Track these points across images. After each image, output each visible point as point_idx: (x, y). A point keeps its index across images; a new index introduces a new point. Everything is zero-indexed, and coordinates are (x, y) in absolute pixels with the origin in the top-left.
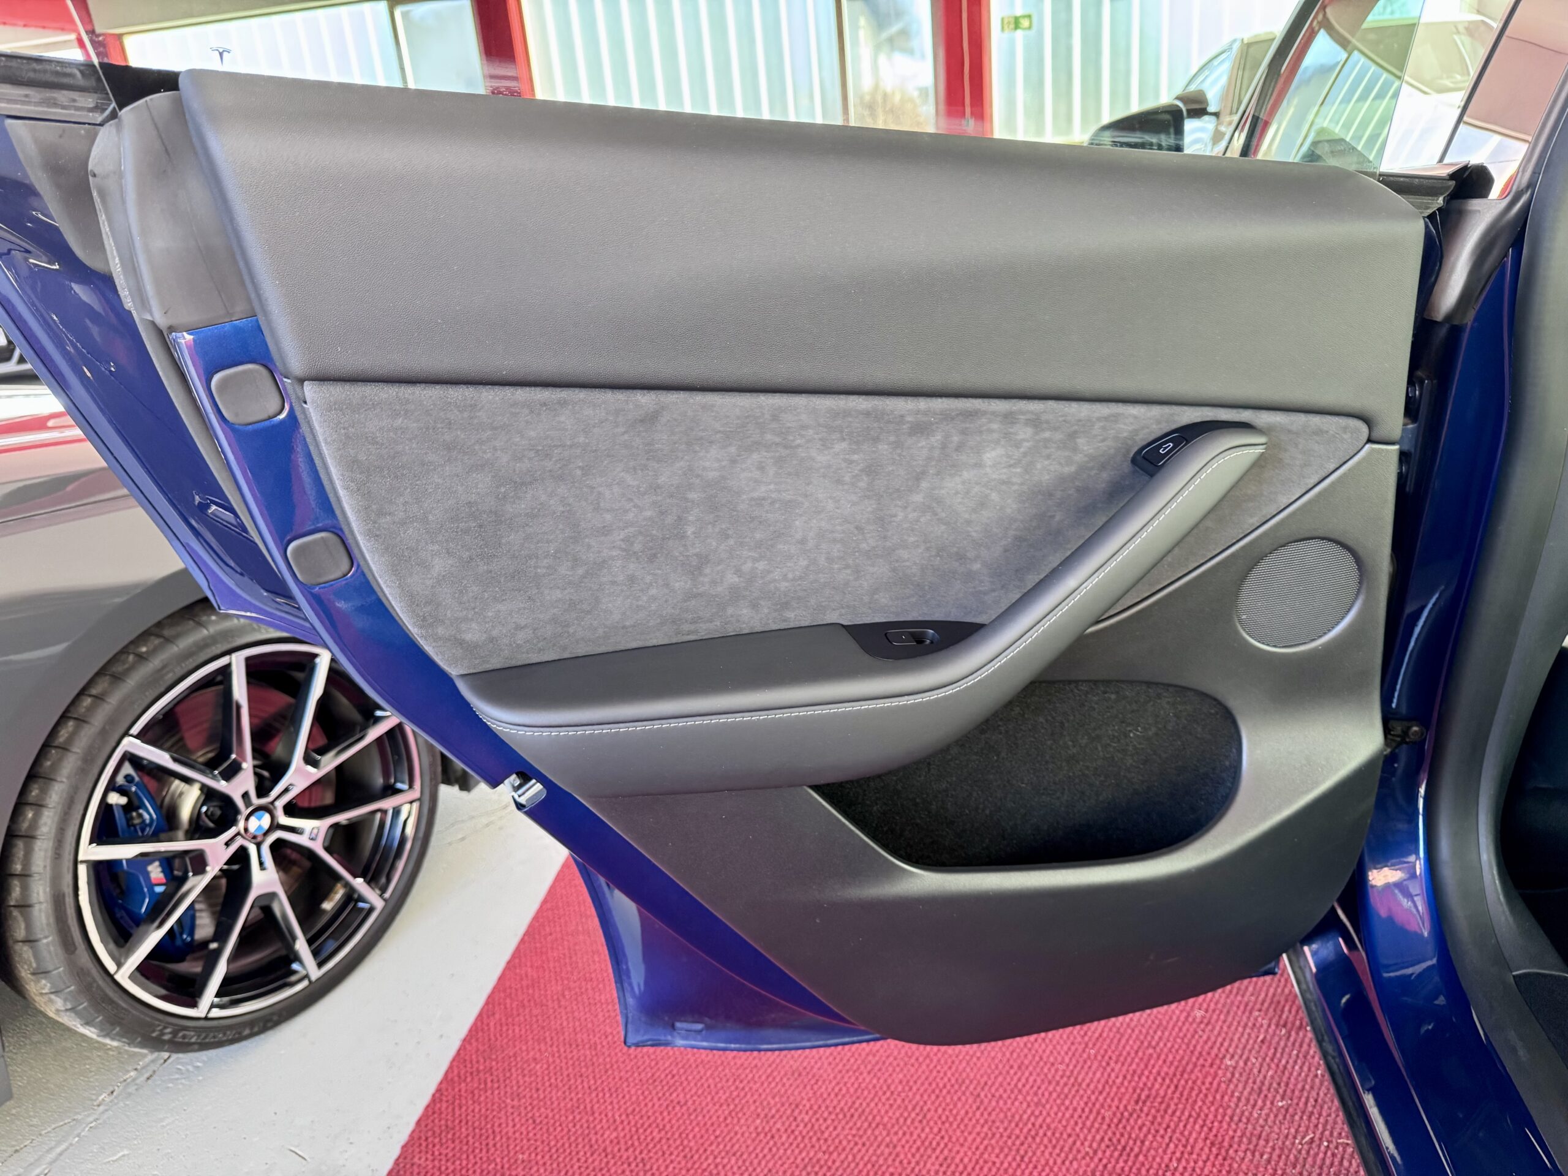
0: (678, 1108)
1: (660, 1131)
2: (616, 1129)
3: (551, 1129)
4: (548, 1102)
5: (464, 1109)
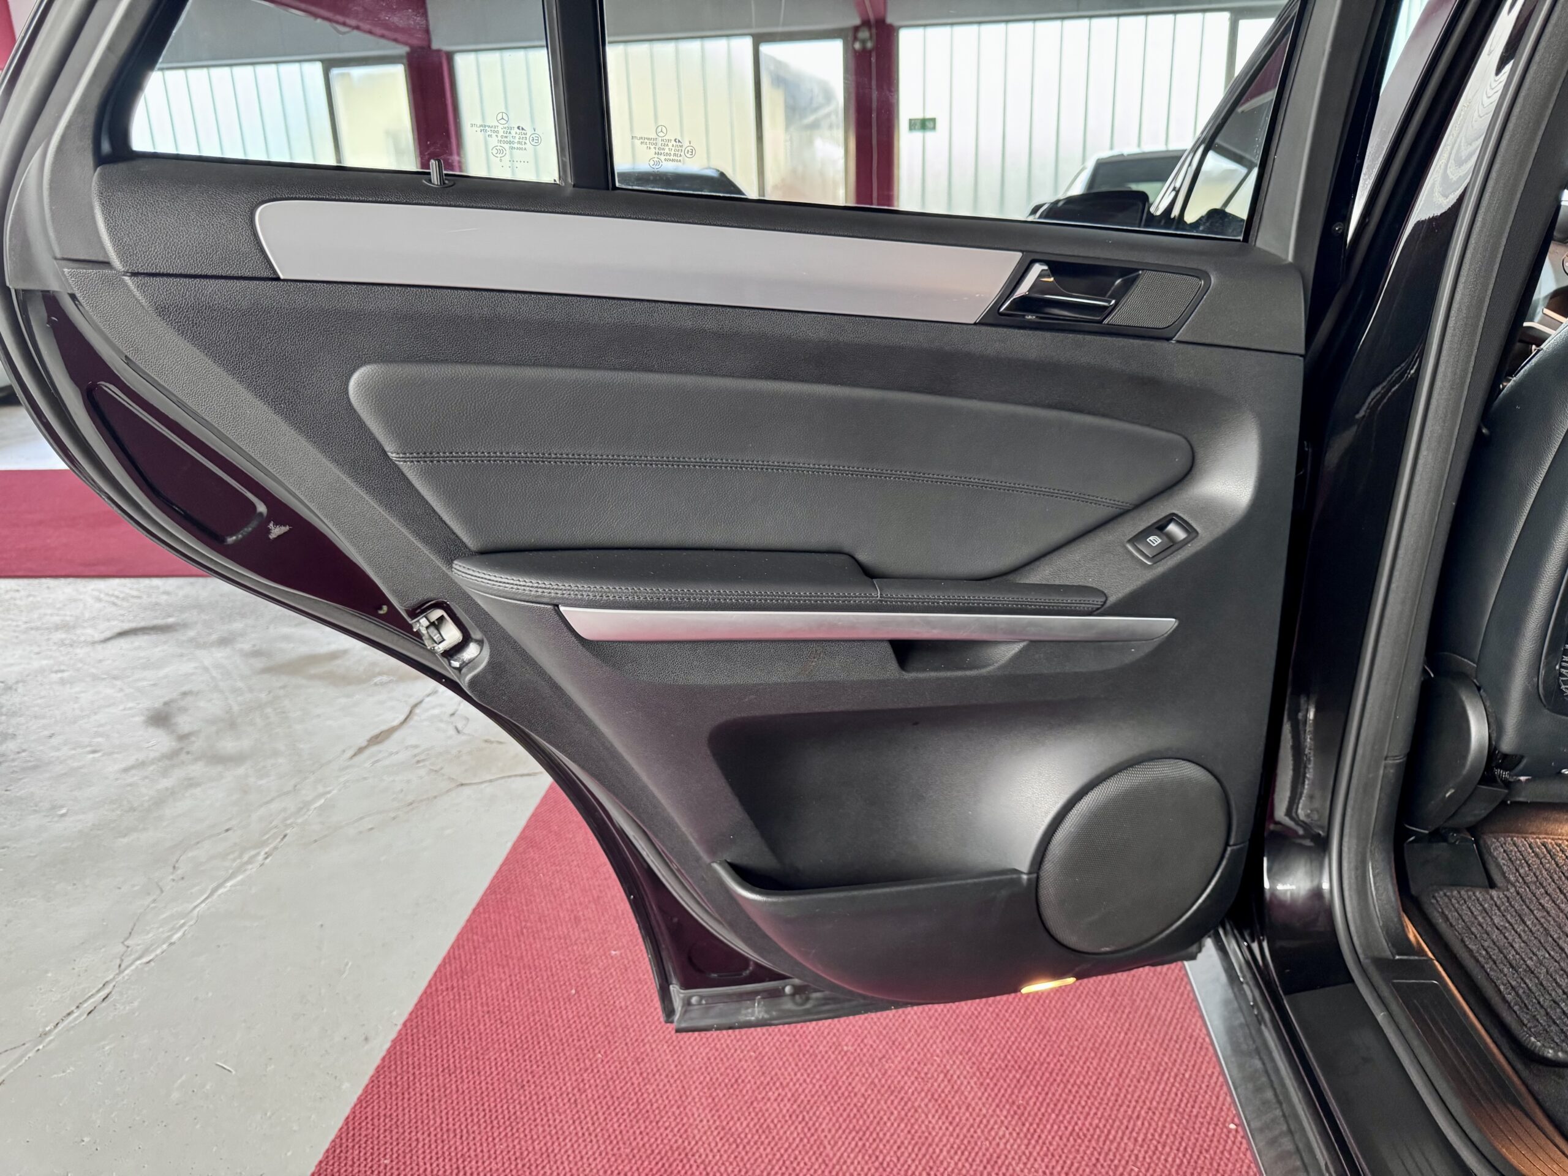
0: (620, 1012)
1: (605, 1028)
2: (569, 1027)
3: (516, 1027)
4: (513, 1009)
5: (442, 1013)
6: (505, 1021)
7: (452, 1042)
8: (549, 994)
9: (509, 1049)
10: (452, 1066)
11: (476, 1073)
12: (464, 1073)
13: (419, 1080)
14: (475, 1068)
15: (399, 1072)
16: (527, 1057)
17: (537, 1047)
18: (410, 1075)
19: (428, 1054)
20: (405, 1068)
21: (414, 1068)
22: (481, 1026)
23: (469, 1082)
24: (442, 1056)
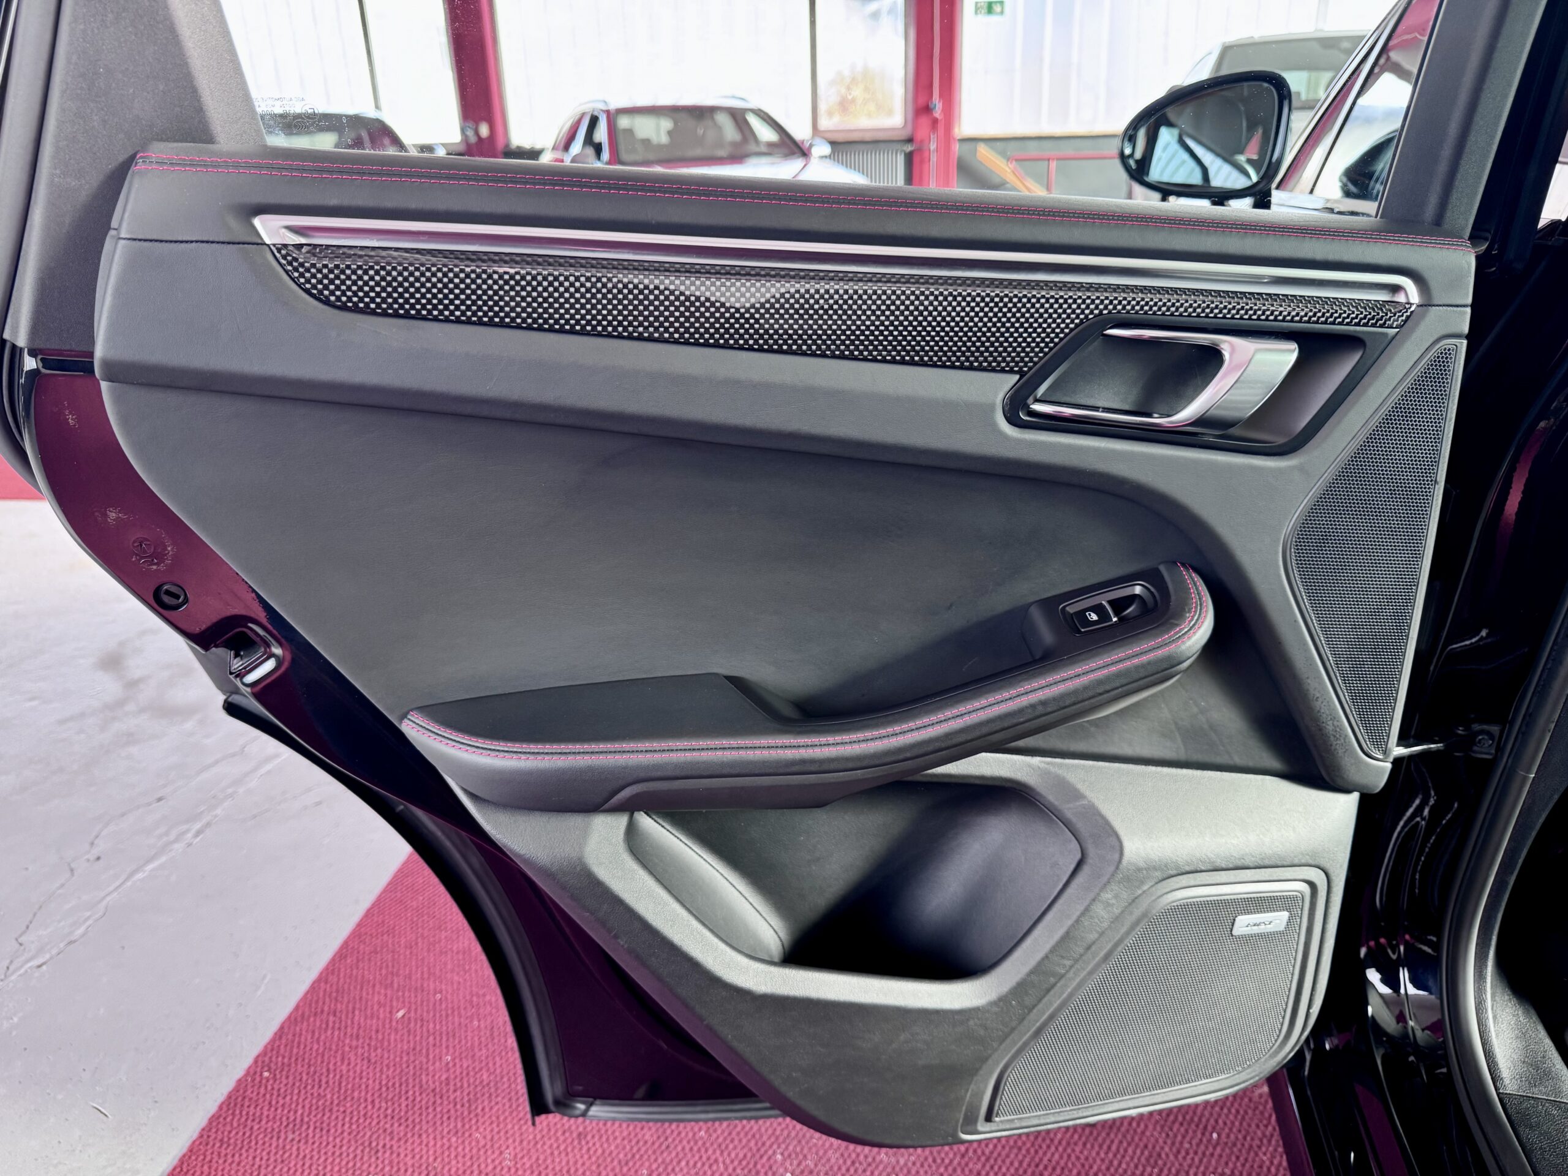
2: (447, 1072)
3: (385, 1069)
4: (386, 1044)
5: (302, 1047)
6: (373, 1061)
7: (305, 1087)
8: (431, 1026)
9: (370, 1100)
10: (298, 1121)
11: (324, 1132)
12: (310, 1131)
13: (256, 1137)
14: (325, 1125)
15: (235, 1125)
16: (389, 1111)
17: (403, 1098)
18: (247, 1129)
19: (274, 1103)
20: (243, 1119)
21: (253, 1120)
22: (344, 1068)
23: (313, 1143)
24: (290, 1105)
